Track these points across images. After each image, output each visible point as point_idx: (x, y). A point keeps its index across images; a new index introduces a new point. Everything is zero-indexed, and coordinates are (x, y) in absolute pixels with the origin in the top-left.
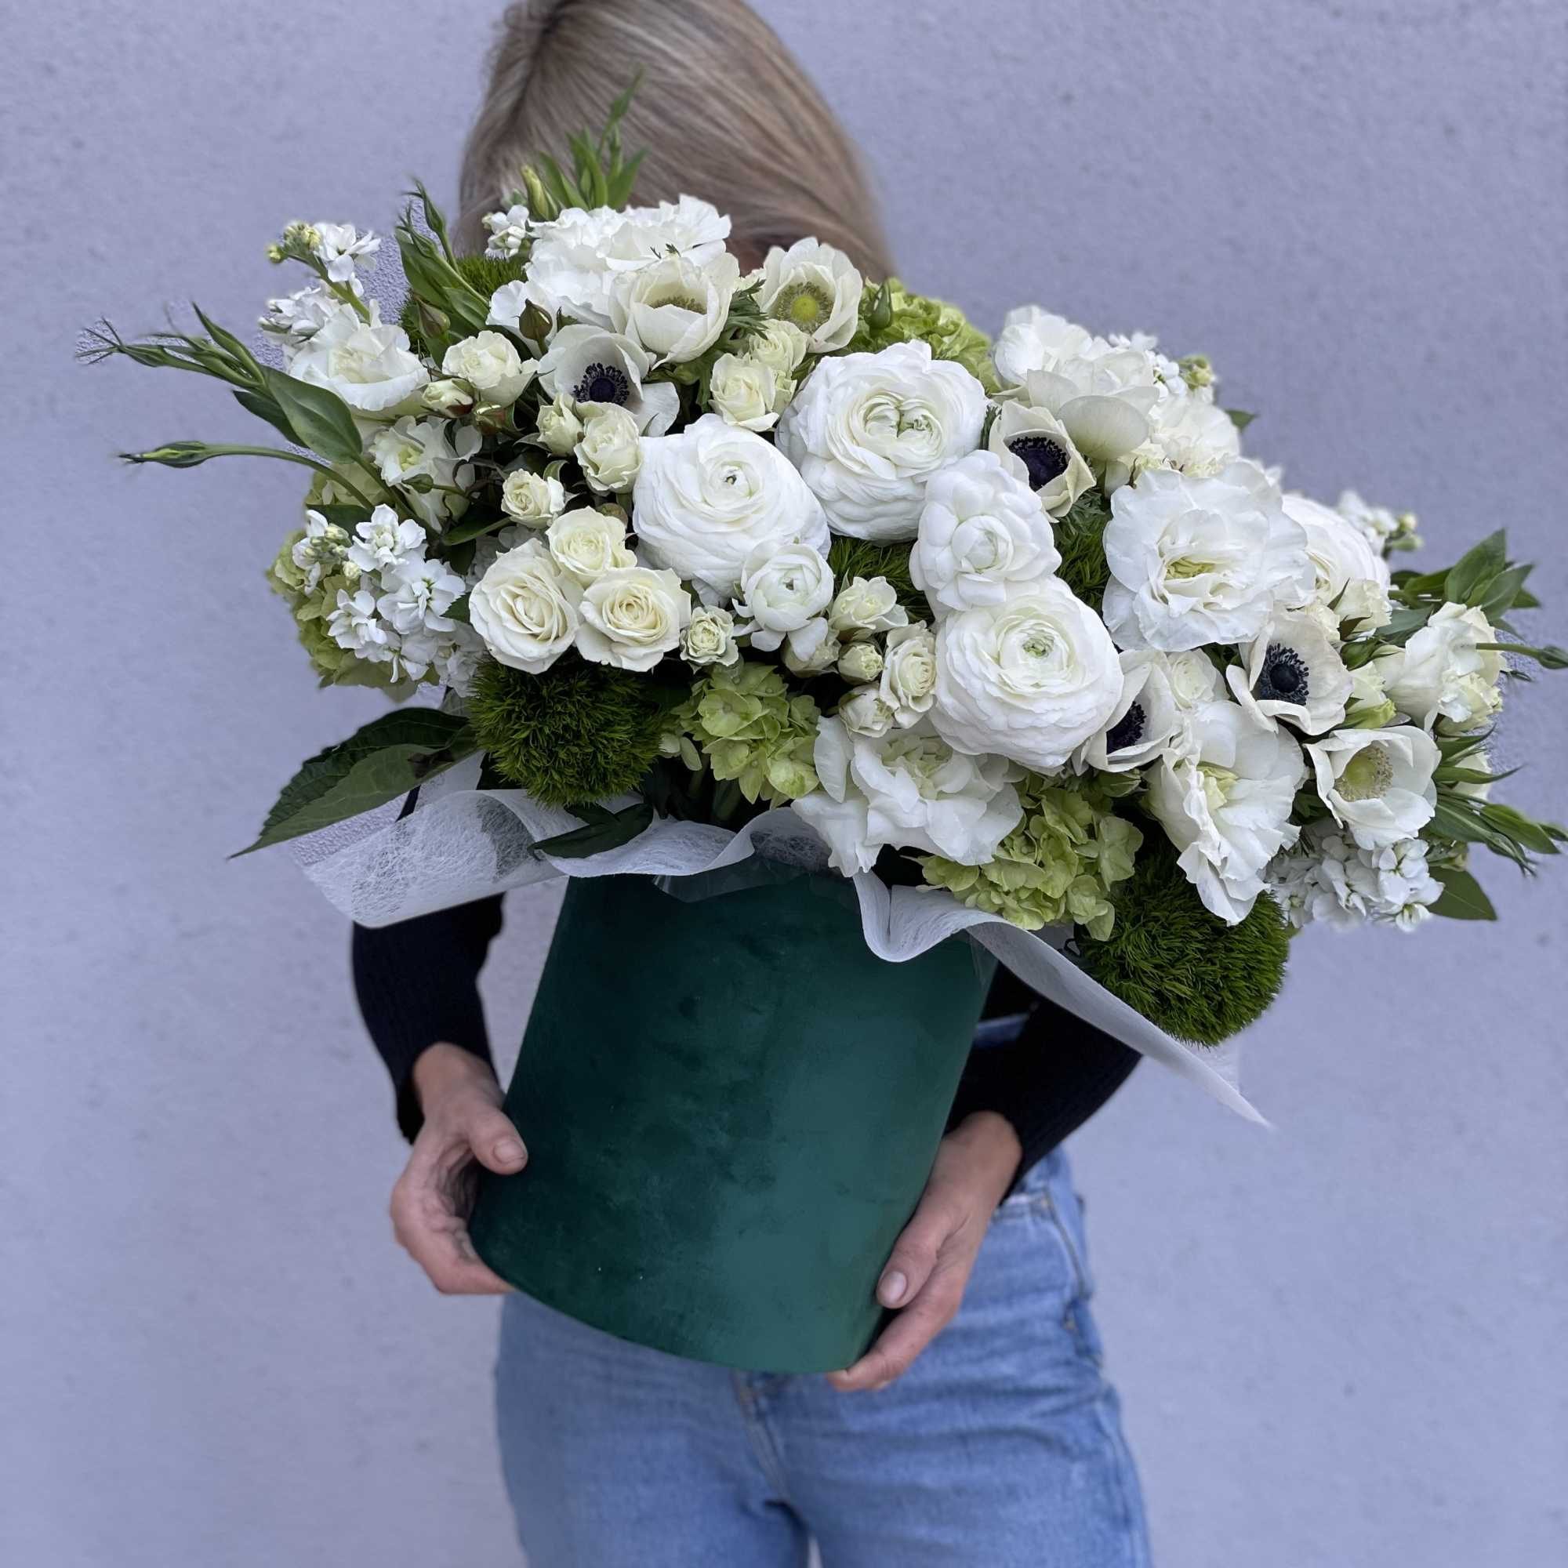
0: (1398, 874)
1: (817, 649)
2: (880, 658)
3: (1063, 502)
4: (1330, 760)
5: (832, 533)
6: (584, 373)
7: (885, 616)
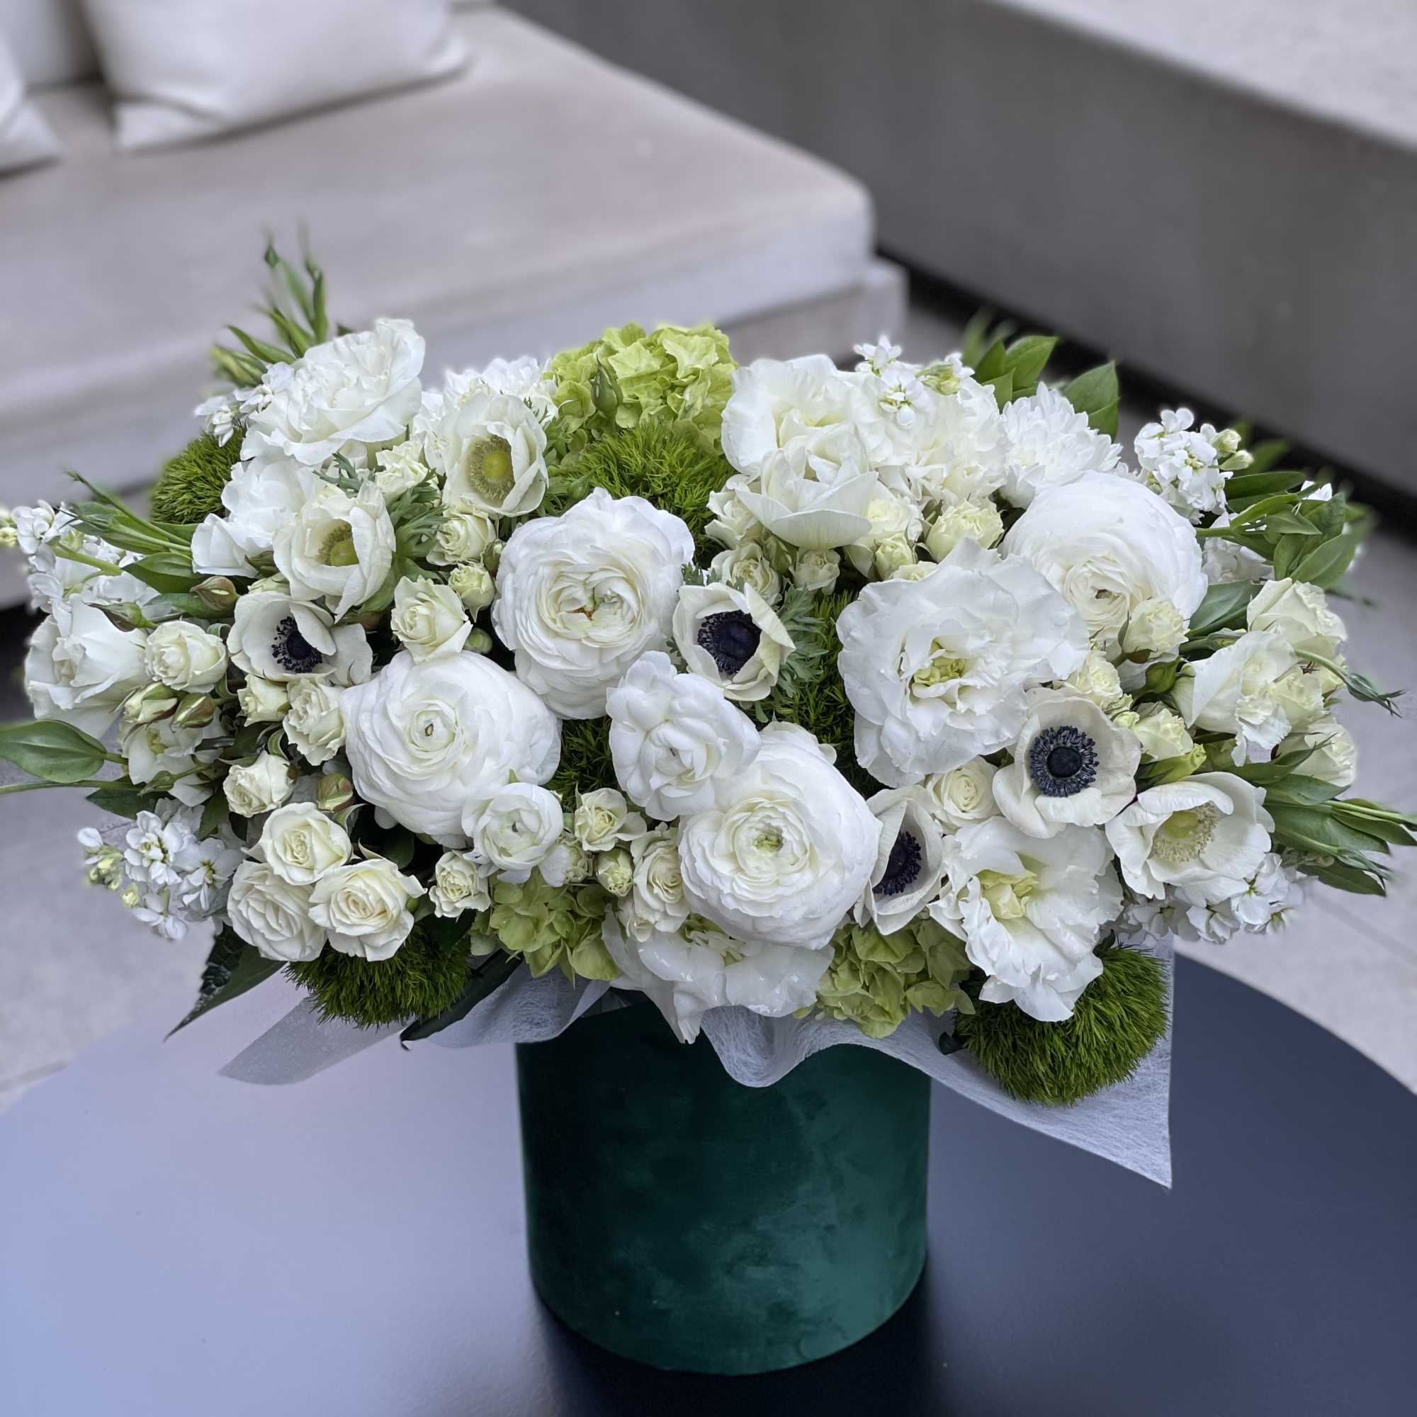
0: (1253, 894)
1: (568, 872)
2: (629, 871)
3: (762, 681)
4: (1137, 832)
5: (564, 721)
6: (278, 629)
7: (620, 831)
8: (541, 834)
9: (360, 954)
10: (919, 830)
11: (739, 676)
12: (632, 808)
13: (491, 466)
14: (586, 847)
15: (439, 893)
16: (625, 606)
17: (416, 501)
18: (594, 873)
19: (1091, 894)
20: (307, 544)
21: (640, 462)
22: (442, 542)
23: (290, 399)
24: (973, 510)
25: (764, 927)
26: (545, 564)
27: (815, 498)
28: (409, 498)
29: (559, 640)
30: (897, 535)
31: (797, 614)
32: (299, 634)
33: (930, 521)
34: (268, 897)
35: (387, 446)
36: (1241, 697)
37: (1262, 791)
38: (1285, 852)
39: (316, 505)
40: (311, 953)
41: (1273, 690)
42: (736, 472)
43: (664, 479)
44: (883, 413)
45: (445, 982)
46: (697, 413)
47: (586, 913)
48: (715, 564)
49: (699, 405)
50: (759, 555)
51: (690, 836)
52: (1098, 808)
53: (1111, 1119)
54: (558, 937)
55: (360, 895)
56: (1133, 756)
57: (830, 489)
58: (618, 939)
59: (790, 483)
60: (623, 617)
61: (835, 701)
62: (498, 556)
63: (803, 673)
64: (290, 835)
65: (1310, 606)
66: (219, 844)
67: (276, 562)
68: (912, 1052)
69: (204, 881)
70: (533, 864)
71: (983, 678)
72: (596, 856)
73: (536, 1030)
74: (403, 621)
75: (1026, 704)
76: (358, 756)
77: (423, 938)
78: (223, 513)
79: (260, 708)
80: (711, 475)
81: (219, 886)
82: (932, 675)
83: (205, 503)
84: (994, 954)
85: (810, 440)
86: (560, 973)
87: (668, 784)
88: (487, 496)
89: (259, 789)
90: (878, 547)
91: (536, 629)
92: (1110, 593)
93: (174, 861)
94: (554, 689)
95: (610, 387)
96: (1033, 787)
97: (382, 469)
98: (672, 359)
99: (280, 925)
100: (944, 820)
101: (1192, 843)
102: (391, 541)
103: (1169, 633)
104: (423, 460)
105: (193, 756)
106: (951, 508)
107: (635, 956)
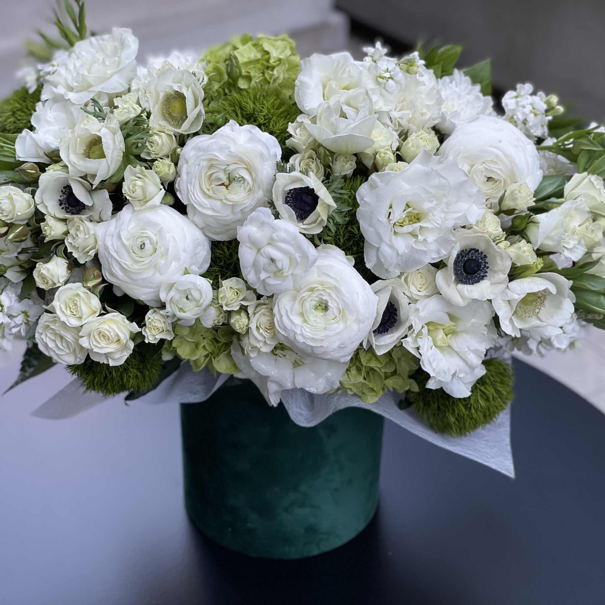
1: (214, 320)
2: (247, 320)
3: (318, 224)
4: (507, 302)
5: (212, 241)
6: (62, 191)
7: (243, 300)
8: (201, 302)
9: (106, 362)
10: (397, 301)
11: (307, 221)
12: (249, 288)
13: (175, 107)
14: (225, 308)
15: (147, 330)
16: (246, 182)
17: (135, 125)
18: (228, 321)
19: (484, 334)
20: (78, 147)
21: (252, 106)
22: (149, 147)
23: (67, 69)
24: (426, 135)
25: (317, 352)
26: (204, 160)
27: (346, 127)
28: (132, 123)
29: (211, 200)
30: (387, 147)
31: (336, 188)
32: (74, 194)
33: (402, 140)
34: (57, 332)
35: (118, 95)
36: (564, 234)
37: (571, 282)
38: (579, 312)
39: (82, 126)
40: (80, 360)
41: (578, 230)
42: (301, 112)
43: (264, 116)
44: (379, 83)
45: (149, 374)
46: (280, 82)
47: (223, 340)
48: (291, 160)
49: (281, 77)
50: (315, 157)
51: (280, 304)
52: (489, 290)
53: (483, 442)
54: (208, 352)
55: (106, 332)
56: (507, 264)
57: (354, 123)
58: (240, 354)
59: (333, 119)
60: (245, 188)
61: (353, 233)
62: (179, 155)
63: (339, 219)
64: (69, 301)
65: (597, 187)
66: (30, 302)
67: (61, 156)
68: (386, 410)
69: (23, 321)
70: (196, 317)
71: (432, 223)
72: (229, 313)
73: (194, 396)
74: (129, 188)
75: (454, 237)
76: (105, 259)
77: (138, 352)
78: (32, 128)
79: (53, 233)
80: (288, 114)
81: (31, 324)
82: (404, 221)
83: (22, 123)
84: (434, 365)
85: (343, 96)
86: (208, 370)
87: (269, 277)
88: (172, 123)
89: (52, 275)
90: (377, 153)
91: (200, 195)
92: (494, 179)
93: (7, 312)
94: (208, 225)
95: (236, 67)
96: (455, 279)
97: (116, 107)
98: (267, 53)
99: (63, 346)
100: (409, 295)
101: (533, 308)
102: (122, 146)
103: (525, 201)
104: (138, 103)
105: (17, 257)
106: (414, 133)
107: (248, 363)
